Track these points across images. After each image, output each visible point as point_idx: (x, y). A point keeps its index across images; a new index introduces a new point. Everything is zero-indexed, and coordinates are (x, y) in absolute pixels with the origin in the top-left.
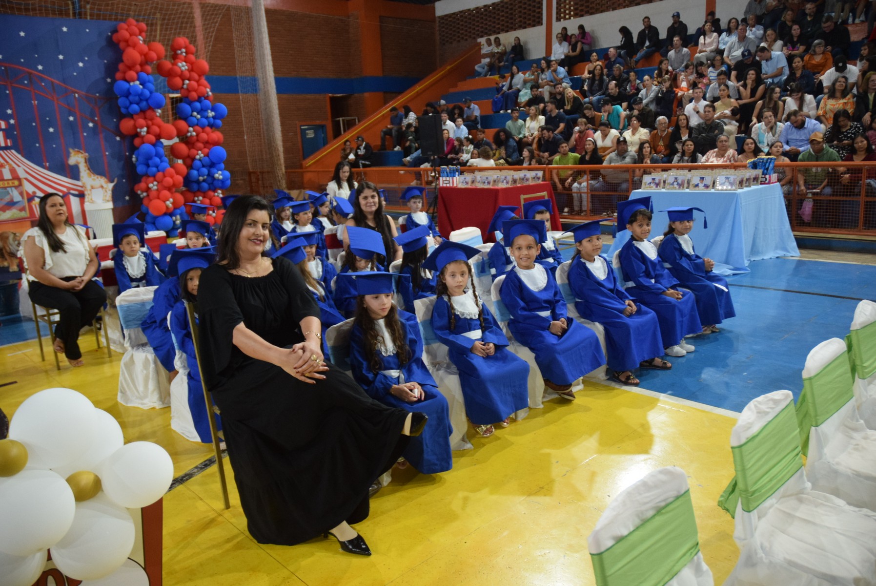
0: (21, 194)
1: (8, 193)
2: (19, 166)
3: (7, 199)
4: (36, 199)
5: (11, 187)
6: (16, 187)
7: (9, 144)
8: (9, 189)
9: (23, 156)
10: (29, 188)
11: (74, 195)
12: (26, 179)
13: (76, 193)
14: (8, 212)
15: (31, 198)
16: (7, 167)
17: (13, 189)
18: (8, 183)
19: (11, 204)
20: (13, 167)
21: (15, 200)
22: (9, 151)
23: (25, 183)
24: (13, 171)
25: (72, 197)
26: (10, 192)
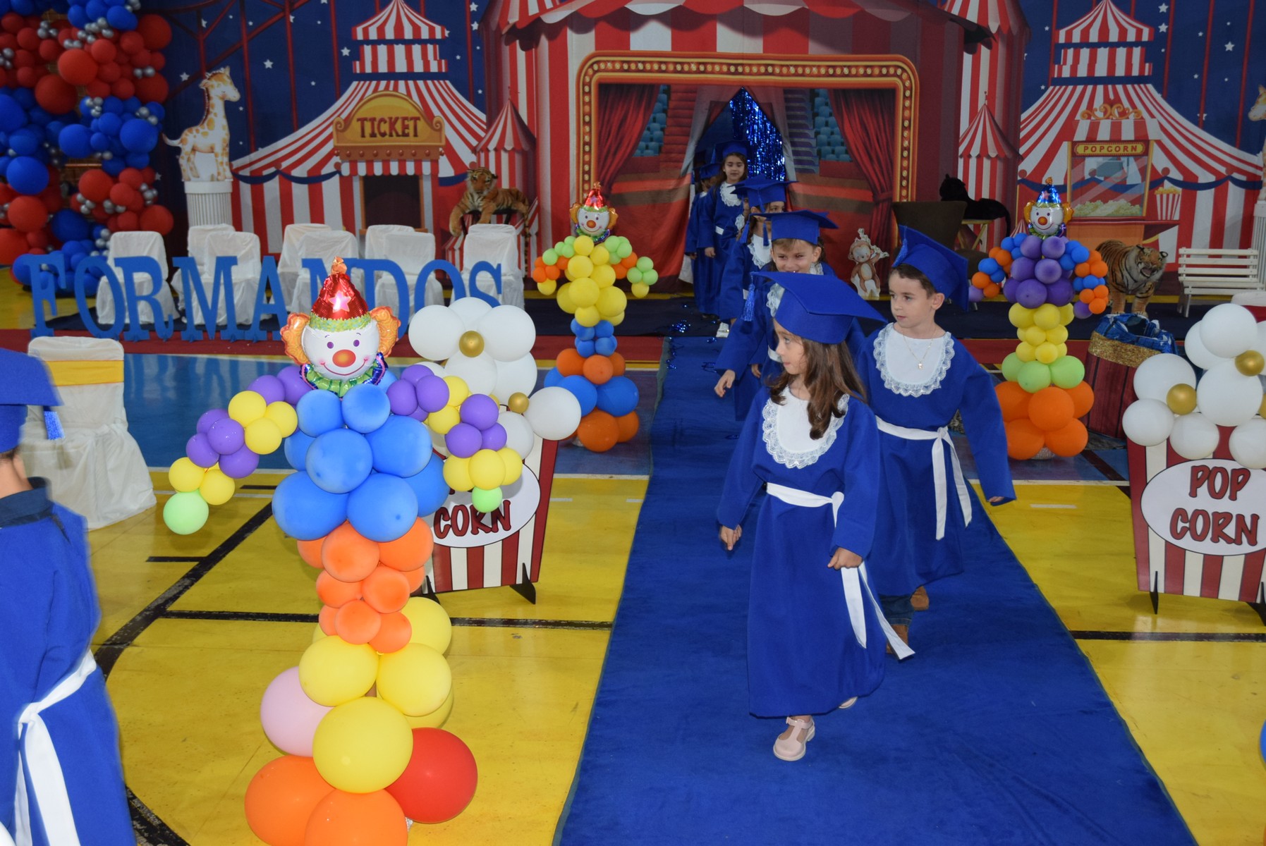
0: (1143, 171)
1: (1123, 168)
2: (1152, 116)
3: (1116, 177)
4: (1166, 182)
5: (1128, 156)
6: (1137, 157)
7: (1146, 74)
8: (1124, 159)
9: (1164, 97)
10: (1159, 160)
11: (1238, 183)
12: (1159, 143)
13: (1243, 178)
14: (1111, 202)
15: (1157, 180)
16: (1132, 117)
17: (1132, 159)
18: (1126, 148)
19: (1121, 189)
20: (1142, 118)
21: (1129, 182)
22: (1142, 86)
23: (1156, 152)
24: (1140, 125)
25: (1232, 187)
26: (1125, 165)
